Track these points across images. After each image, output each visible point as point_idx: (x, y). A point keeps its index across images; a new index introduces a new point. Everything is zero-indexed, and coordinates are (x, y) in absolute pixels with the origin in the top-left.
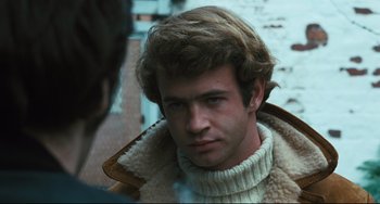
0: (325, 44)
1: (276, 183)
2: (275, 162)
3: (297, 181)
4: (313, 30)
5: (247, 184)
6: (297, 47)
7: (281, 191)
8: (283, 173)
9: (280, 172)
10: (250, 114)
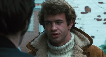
0: (90, 12)
1: (76, 49)
2: (75, 43)
3: (82, 48)
4: (87, 8)
5: (67, 50)
6: (82, 13)
7: (77, 51)
8: (78, 46)
9: (77, 46)
10: (69, 29)
